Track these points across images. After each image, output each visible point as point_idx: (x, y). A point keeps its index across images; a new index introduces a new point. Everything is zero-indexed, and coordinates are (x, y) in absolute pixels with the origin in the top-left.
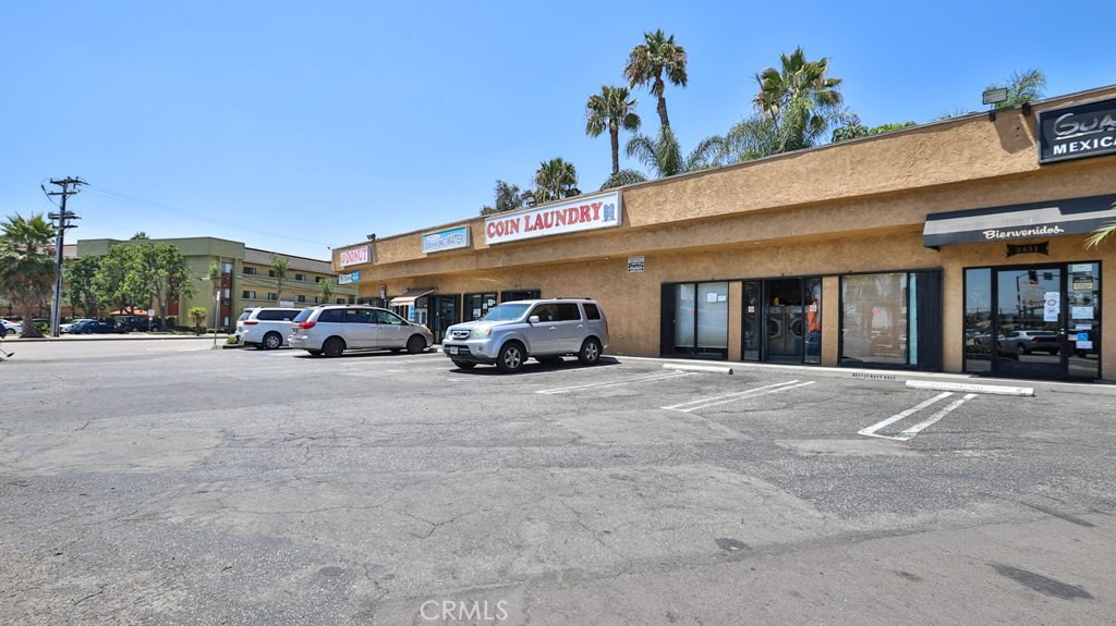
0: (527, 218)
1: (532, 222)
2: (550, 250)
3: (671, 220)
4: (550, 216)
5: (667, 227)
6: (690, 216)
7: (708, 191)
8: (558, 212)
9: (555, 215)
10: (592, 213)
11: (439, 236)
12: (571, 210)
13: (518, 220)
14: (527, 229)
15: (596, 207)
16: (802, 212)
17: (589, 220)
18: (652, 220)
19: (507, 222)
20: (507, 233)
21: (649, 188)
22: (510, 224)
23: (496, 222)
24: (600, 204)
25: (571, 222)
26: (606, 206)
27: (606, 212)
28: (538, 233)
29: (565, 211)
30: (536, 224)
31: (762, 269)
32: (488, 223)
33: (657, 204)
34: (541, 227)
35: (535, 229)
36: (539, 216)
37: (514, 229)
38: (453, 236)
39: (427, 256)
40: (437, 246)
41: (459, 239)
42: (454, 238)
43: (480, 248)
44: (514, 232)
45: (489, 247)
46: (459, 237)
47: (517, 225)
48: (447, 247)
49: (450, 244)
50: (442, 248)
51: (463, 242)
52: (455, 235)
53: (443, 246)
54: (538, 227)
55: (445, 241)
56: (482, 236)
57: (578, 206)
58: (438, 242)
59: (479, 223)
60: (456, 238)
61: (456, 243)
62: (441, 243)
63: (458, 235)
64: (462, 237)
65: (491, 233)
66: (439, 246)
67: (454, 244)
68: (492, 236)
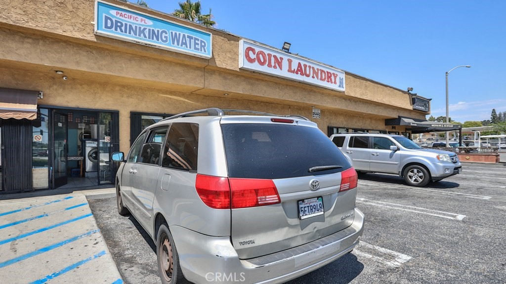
0: (290, 62)
1: (295, 66)
4: (308, 68)
7: (369, 89)
8: (313, 68)
9: (312, 70)
10: (333, 78)
11: (150, 22)
12: (322, 71)
13: (281, 59)
14: (290, 70)
15: (335, 77)
16: (382, 107)
17: (331, 82)
19: (270, 56)
20: (269, 65)
21: (351, 77)
22: (273, 59)
23: (257, 50)
24: (337, 75)
25: (321, 79)
26: (340, 78)
27: (340, 82)
28: (299, 77)
30: (298, 70)
32: (246, 46)
33: (354, 86)
34: (302, 74)
35: (297, 73)
36: (299, 65)
37: (277, 65)
38: (184, 36)
39: (95, 40)
40: (142, 35)
41: (198, 44)
42: (187, 39)
43: (224, 66)
44: (276, 67)
45: (238, 70)
46: (197, 41)
47: (280, 63)
48: (169, 44)
49: (178, 44)
50: (155, 42)
51: (205, 51)
52: (189, 37)
53: (158, 40)
54: (299, 73)
55: (164, 35)
56: (229, 55)
57: (326, 70)
58: (147, 30)
59: (223, 38)
60: (193, 41)
61: (190, 47)
62: (153, 34)
63: (196, 39)
64: (203, 44)
65: (250, 58)
66: (149, 38)
67: (187, 47)
68: (251, 61)
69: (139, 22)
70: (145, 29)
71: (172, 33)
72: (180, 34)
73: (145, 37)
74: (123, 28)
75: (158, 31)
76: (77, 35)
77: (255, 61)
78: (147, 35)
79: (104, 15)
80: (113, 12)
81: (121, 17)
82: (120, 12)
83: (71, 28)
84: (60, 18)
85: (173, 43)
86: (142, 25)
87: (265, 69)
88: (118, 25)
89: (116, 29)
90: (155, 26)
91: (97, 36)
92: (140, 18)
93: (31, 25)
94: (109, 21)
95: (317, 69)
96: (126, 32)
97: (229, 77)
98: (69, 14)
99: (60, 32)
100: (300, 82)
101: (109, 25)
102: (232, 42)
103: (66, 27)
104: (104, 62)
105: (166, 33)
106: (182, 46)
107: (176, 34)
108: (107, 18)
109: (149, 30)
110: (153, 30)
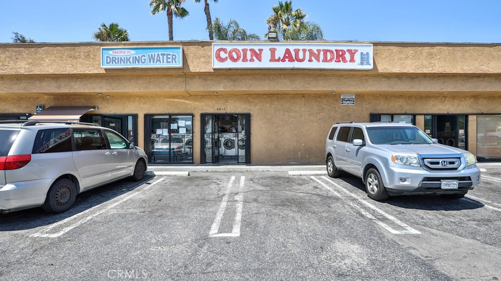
0: (273, 51)
1: (280, 52)
2: (287, 82)
3: (412, 72)
4: (301, 52)
5: (400, 76)
6: (425, 71)
7: (438, 57)
8: (310, 51)
9: (307, 53)
10: (348, 56)
11: (133, 52)
12: (326, 52)
13: (261, 50)
14: (273, 59)
15: (352, 53)
16: (486, 78)
17: (344, 60)
18: (396, 70)
19: (245, 51)
20: (245, 60)
21: (393, 47)
22: (249, 54)
23: (229, 48)
24: (356, 51)
25: (325, 60)
26: (362, 53)
27: (362, 59)
28: (287, 65)
29: (319, 51)
30: (285, 57)
31: (436, 108)
32: (216, 48)
33: (400, 59)
34: (291, 60)
35: (283, 60)
36: (288, 51)
37: (254, 58)
38: (158, 55)
39: (105, 72)
40: (128, 62)
41: (170, 58)
42: (160, 56)
43: (198, 70)
44: (254, 60)
45: (212, 71)
46: (169, 56)
47: (259, 54)
48: (147, 64)
49: (154, 62)
50: (137, 65)
51: (176, 62)
52: (162, 54)
53: (139, 63)
54: (287, 60)
55: (143, 58)
56: (202, 60)
57: (333, 49)
58: (132, 58)
59: (197, 47)
60: (165, 57)
61: (163, 62)
62: (136, 60)
63: (168, 55)
64: (174, 57)
65: (221, 58)
66: (133, 63)
67: (160, 62)
68: (222, 60)
69: (126, 54)
70: (130, 57)
71: (149, 55)
72: (155, 54)
73: (130, 63)
74: (117, 61)
75: (139, 56)
76: (96, 72)
77: (227, 60)
78: (132, 62)
79: (106, 55)
80: (111, 52)
81: (115, 54)
82: (114, 51)
83: (92, 68)
84: (87, 64)
85: (150, 62)
86: (128, 55)
87: (240, 64)
88: (113, 60)
89: (113, 63)
90: (136, 54)
91: (106, 69)
92: (127, 51)
93: (75, 72)
94: (108, 59)
95: (317, 50)
96: (118, 63)
97: (210, 78)
98: (91, 60)
99: (87, 72)
100: (293, 69)
101: (109, 61)
102: (206, 47)
103: (90, 68)
104: (115, 85)
105: (145, 56)
106: (156, 63)
107: (152, 55)
108: (107, 57)
109: (133, 57)
110: (136, 57)
